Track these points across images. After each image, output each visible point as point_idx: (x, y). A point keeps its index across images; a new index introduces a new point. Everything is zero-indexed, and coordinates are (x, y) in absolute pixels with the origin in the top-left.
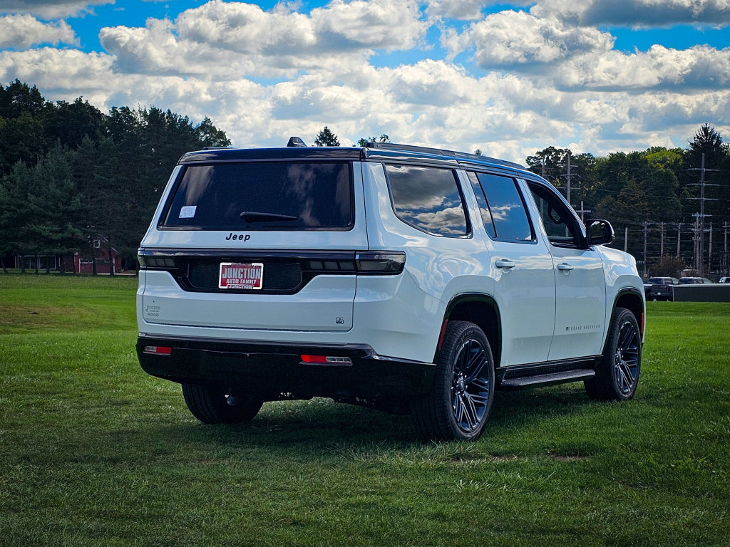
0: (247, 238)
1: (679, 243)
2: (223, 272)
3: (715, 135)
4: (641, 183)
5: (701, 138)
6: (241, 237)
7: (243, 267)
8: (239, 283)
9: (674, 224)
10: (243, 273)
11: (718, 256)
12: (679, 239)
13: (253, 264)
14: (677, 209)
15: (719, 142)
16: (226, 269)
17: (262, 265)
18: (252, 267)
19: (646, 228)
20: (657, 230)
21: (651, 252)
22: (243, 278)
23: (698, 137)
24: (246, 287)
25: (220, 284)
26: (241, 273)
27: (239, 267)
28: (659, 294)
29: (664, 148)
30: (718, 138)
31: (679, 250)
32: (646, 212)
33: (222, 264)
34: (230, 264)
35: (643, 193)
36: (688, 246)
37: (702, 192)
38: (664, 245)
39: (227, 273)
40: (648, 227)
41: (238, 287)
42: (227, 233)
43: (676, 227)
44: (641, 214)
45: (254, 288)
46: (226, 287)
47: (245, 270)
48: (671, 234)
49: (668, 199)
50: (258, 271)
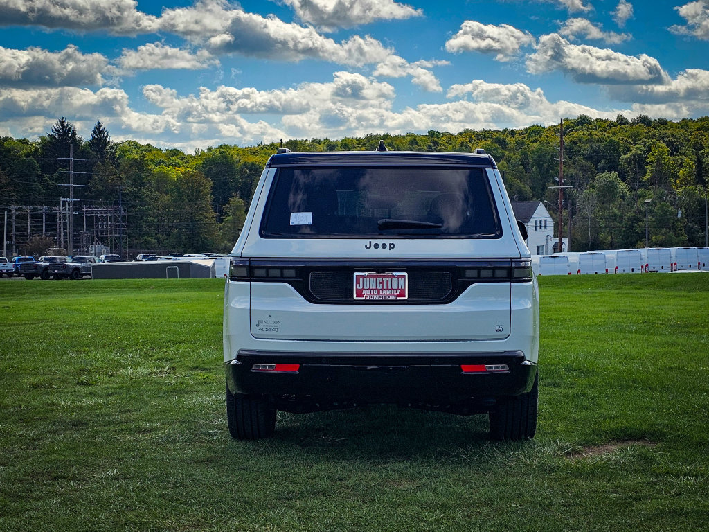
0: (392, 246)
1: (44, 224)
2: (358, 282)
3: (70, 128)
4: (6, 170)
5: (58, 131)
6: (384, 246)
7: (382, 277)
8: (379, 294)
9: (39, 207)
10: (383, 283)
11: (78, 235)
12: (44, 221)
13: (394, 274)
14: (41, 194)
15: (74, 134)
16: (361, 279)
17: (406, 274)
18: (394, 276)
19: (14, 212)
20: (24, 213)
21: (18, 233)
22: (383, 288)
23: (55, 130)
24: (387, 298)
25: (355, 295)
26: (380, 283)
27: (377, 277)
28: (56, 271)
29: (11, 138)
30: (73, 130)
31: (44, 231)
32: (12, 196)
33: (355, 274)
34: (366, 274)
35: (8, 180)
36: (52, 226)
37: (71, 179)
38: (31, 227)
39: (363, 283)
40: (16, 210)
41: (378, 298)
42: (366, 242)
43: (40, 210)
44: (7, 198)
45: (398, 298)
46: (364, 298)
47: (385, 279)
48: (36, 216)
49: (32, 185)
50: (402, 282)
